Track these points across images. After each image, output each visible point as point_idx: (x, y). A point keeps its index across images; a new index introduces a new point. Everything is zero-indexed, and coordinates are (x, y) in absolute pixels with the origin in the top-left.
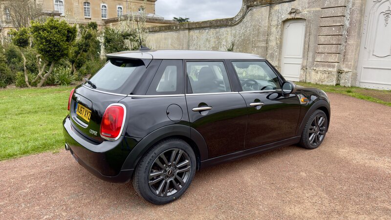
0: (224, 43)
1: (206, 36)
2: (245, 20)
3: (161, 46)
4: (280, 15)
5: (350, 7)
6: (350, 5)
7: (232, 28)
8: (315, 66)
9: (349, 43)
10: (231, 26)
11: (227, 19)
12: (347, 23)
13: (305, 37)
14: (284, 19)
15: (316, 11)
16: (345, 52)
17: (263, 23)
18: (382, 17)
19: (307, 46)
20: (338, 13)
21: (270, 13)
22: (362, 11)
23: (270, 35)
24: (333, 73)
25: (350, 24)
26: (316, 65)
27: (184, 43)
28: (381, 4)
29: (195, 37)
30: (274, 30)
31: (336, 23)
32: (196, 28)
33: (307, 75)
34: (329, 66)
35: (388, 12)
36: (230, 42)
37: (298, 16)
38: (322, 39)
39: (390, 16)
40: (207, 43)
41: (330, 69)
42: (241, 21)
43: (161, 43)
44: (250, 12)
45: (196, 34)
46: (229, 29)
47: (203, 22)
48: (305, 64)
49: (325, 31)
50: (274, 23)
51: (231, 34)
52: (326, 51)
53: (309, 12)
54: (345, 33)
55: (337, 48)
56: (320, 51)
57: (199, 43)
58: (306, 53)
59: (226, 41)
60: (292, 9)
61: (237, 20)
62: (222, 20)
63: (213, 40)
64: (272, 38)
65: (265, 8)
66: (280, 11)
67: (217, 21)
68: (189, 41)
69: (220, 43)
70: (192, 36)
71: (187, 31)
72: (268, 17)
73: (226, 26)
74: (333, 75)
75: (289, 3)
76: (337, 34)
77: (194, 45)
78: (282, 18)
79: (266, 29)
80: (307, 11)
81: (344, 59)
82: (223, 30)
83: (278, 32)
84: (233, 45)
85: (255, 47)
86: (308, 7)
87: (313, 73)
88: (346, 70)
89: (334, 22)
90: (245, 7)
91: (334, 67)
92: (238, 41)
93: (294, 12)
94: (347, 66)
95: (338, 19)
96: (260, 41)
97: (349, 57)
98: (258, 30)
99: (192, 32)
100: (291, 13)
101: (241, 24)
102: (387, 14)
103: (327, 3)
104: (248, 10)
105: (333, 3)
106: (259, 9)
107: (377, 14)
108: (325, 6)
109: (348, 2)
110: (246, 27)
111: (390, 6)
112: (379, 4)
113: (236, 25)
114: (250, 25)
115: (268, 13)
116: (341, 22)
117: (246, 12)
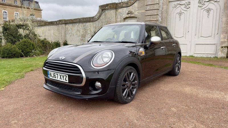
0: (89, 32)
1: (77, 28)
2: (101, 18)
3: (46, 35)
4: (122, 15)
5: (161, 10)
6: (161, 9)
7: (94, 23)
10: (93, 21)
11: (90, 17)
12: (160, 19)
14: (125, 17)
15: (142, 12)
17: (112, 20)
18: (178, 16)
20: (155, 13)
21: (116, 14)
22: (167, 12)
25: (162, 19)
27: (62, 32)
29: (69, 28)
31: (154, 19)
32: (70, 23)
35: (180, 13)
36: (93, 32)
37: (132, 16)
39: (181, 15)
40: (78, 32)
42: (99, 19)
43: (46, 33)
45: (70, 27)
46: (91, 23)
47: (74, 19)
51: (93, 26)
57: (72, 32)
59: (90, 31)
60: (129, 11)
61: (96, 18)
62: (87, 18)
63: (81, 30)
65: (113, 10)
66: (122, 12)
67: (83, 18)
68: (65, 31)
69: (86, 32)
70: (68, 28)
71: (64, 25)
72: (115, 16)
73: (90, 21)
75: (127, 8)
77: (69, 33)
78: (123, 17)
80: (138, 13)
82: (88, 24)
86: (138, 10)
89: (153, 18)
90: (101, 10)
93: (130, 13)
95: (155, 16)
99: (67, 26)
100: (128, 14)
101: (99, 20)
102: (180, 14)
103: (148, 8)
104: (103, 12)
105: (152, 7)
106: (109, 11)
107: (175, 14)
108: (148, 9)
109: (160, 7)
110: (102, 22)
111: (181, 10)
112: (175, 8)
113: (96, 21)
114: (104, 21)
115: (115, 14)
116: (157, 18)
117: (101, 13)
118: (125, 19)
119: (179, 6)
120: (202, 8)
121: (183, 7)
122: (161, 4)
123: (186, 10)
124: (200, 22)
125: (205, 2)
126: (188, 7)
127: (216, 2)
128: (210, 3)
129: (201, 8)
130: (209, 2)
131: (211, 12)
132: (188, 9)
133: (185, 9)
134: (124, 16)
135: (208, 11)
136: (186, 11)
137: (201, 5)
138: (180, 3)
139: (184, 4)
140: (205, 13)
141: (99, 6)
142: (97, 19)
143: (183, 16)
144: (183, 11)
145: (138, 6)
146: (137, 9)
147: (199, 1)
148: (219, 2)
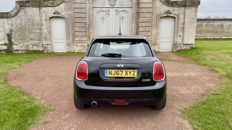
2: (19, 14)
4: (47, 14)
5: (88, 14)
6: (88, 13)
8: (76, 43)
9: (90, 31)
12: (88, 21)
13: (66, 27)
15: (70, 14)
16: (89, 36)
17: (36, 18)
18: (101, 20)
19: (68, 32)
20: (83, 16)
21: (40, 12)
22: (93, 16)
23: (42, 25)
24: (86, 46)
25: (89, 22)
26: (76, 42)
30: (44, 22)
31: (83, 21)
33: (71, 48)
34: (83, 43)
36: (8, 29)
37: (59, 16)
38: (77, 29)
41: (84, 44)
42: (16, 15)
44: (23, 10)
48: (68, 42)
49: (78, 25)
50: (44, 18)
52: (80, 35)
53: (66, 14)
54: (87, 26)
55: (86, 33)
56: (77, 35)
58: (68, 36)
60: (55, 11)
61: (12, 14)
64: (44, 27)
65: (36, 8)
66: (47, 11)
72: (39, 14)
73: (2, 17)
75: (52, 7)
76: (84, 26)
78: (49, 16)
79: (39, 21)
80: (65, 13)
81: (89, 39)
83: (47, 24)
84: (11, 31)
85: (32, 33)
86: (65, 11)
87: (75, 47)
89: (81, 20)
90: (18, 6)
91: (85, 43)
92: (16, 28)
93: (57, 13)
95: (84, 19)
96: (35, 29)
97: (91, 38)
98: (32, 22)
100: (54, 13)
101: (16, 17)
102: (103, 18)
103: (76, 10)
104: (21, 9)
105: (80, 11)
106: (31, 9)
107: (99, 18)
108: (76, 11)
109: (86, 11)
110: (21, 19)
111: (103, 15)
112: (98, 14)
113: (11, 17)
114: (24, 18)
116: (85, 21)
117: (20, 9)
118: (50, 18)
119: (101, 12)
121: (104, 13)
122: (87, 8)
124: (117, 26)
125: (120, 11)
126: (108, 14)
127: (127, 12)
129: (117, 15)
130: (122, 12)
131: (124, 19)
132: (108, 16)
133: (106, 15)
134: (49, 15)
135: (122, 18)
136: (107, 16)
137: (117, 14)
138: (102, 10)
139: (106, 11)
141: (16, 2)
142: (14, 15)
143: (105, 20)
144: (105, 17)
145: (65, 7)
146: (64, 10)
147: (116, 10)
148: (128, 12)
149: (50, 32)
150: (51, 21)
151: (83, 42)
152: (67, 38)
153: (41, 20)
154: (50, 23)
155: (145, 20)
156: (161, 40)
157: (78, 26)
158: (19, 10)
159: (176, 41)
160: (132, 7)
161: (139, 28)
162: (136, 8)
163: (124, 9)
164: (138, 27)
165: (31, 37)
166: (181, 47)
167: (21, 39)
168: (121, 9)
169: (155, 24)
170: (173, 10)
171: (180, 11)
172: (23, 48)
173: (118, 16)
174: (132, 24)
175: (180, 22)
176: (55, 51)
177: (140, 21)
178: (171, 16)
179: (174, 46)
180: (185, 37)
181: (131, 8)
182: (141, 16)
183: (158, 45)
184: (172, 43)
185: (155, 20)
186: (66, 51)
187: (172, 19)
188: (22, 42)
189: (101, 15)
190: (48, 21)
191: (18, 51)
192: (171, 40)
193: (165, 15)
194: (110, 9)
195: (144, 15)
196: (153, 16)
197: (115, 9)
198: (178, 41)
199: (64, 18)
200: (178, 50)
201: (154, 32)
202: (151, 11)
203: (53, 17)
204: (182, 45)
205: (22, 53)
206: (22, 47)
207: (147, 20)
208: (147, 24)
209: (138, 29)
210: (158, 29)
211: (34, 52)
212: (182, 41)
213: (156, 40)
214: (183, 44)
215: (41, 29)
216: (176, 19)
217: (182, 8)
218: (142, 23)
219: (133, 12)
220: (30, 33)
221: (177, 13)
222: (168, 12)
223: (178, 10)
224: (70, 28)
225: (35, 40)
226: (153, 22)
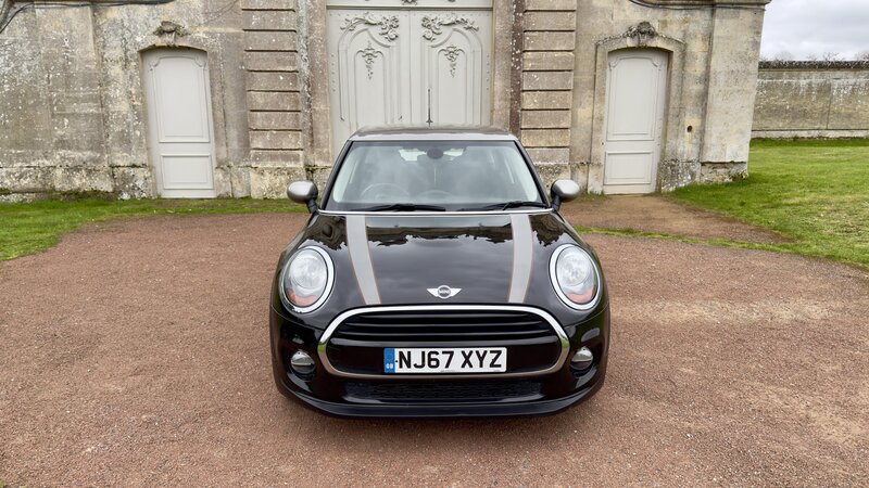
2: (6, 36)
4: (127, 35)
5: (305, 34)
6: (304, 30)
8: (255, 159)
9: (317, 108)
12: (304, 67)
13: (212, 93)
14: (146, 46)
15: (228, 35)
16: (312, 128)
17: (78, 50)
18: (361, 61)
19: (220, 114)
20: (286, 43)
21: (97, 28)
23: (108, 83)
24: (297, 172)
25: (311, 68)
26: (256, 156)
28: (355, 35)
30: (116, 71)
31: (284, 65)
33: (234, 181)
34: (287, 158)
35: (370, 52)
37: (182, 42)
38: (259, 99)
39: (374, 59)
41: (289, 165)
44: (21, 16)
48: (223, 156)
49: (262, 81)
50: (115, 52)
52: (274, 124)
53: (212, 35)
54: (302, 87)
55: (297, 118)
56: (259, 125)
58: (221, 131)
60: (164, 23)
64: (116, 92)
65: (78, 10)
66: (126, 24)
72: (91, 35)
74: (300, 176)
75: (150, 7)
76: (291, 89)
78: (136, 43)
79: (93, 67)
80: (207, 33)
81: (312, 142)
83: (131, 78)
85: (64, 116)
86: (206, 24)
87: (253, 175)
88: (320, 164)
89: (278, 61)
91: (296, 159)
93: (171, 32)
94: (321, 156)
95: (287, 57)
96: (77, 100)
97: (321, 137)
98: (65, 68)
100: (161, 32)
102: (369, 55)
103: (256, 20)
104: (13, 11)
105: (270, 21)
106: (57, 12)
107: (352, 53)
108: (253, 25)
109: (299, 22)
110: (13, 57)
111: (372, 41)
112: (350, 34)
114: (28, 52)
115: (91, 26)
116: (293, 63)
117: (6, 14)
118: (144, 53)
119: (361, 26)
120: (434, 43)
121: (375, 31)
122: (302, 12)
123: (386, 43)
124: (430, 86)
125: (440, 24)
126: (392, 34)
127: (469, 28)
128: (455, 30)
129: (428, 43)
130: (451, 28)
131: (460, 59)
132: (393, 43)
133: (382, 40)
134: (139, 39)
135: (452, 53)
136: (388, 47)
137: (430, 35)
138: (367, 18)
139: (380, 24)
140: (444, 60)
143: (378, 61)
144: (378, 48)
145: (206, 6)
146: (202, 20)
147: (425, 19)
148: (477, 30)
149: (142, 115)
150: (147, 67)
151: (288, 154)
152: (217, 139)
153: (102, 61)
154: (142, 76)
155: (546, 60)
156: (610, 148)
157: (263, 86)
158: (5, 17)
159: (674, 152)
160: (491, 9)
161: (524, 94)
162: (511, 10)
163: (460, 16)
164: (517, 93)
165: (60, 132)
166: (693, 175)
167: (17, 145)
168: (446, 17)
169: (588, 78)
170: (664, 23)
171: (692, 28)
172: (26, 182)
173: (433, 47)
174: (492, 81)
175: (690, 70)
176: (167, 195)
177: (528, 66)
178: (654, 45)
179: (666, 172)
180: (711, 135)
181: (486, 13)
182: (532, 46)
183: (599, 165)
184: (657, 160)
185: (590, 63)
186: (212, 195)
187: (659, 60)
188: (23, 155)
189: (362, 41)
190: (133, 64)
191: (6, 194)
192: (652, 147)
193: (630, 43)
194: (400, 15)
195: (543, 41)
196: (582, 47)
197: (420, 15)
198: (680, 149)
199: (203, 52)
200: (682, 185)
201: (584, 113)
202: (573, 25)
203: (153, 49)
204: (697, 168)
205: (21, 205)
206: (21, 177)
207: (554, 60)
208: (556, 80)
209: (519, 102)
210: (602, 100)
211: (73, 197)
212: (696, 150)
213: (591, 148)
214: (703, 164)
215: (102, 101)
216: (676, 59)
217: (698, 12)
218: (535, 75)
219: (499, 27)
220: (53, 116)
221: (678, 36)
222: (645, 30)
223: (685, 21)
224: (231, 97)
225: (78, 149)
226: (581, 69)
